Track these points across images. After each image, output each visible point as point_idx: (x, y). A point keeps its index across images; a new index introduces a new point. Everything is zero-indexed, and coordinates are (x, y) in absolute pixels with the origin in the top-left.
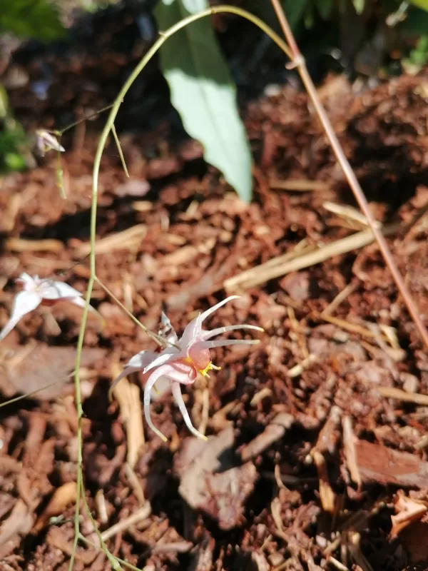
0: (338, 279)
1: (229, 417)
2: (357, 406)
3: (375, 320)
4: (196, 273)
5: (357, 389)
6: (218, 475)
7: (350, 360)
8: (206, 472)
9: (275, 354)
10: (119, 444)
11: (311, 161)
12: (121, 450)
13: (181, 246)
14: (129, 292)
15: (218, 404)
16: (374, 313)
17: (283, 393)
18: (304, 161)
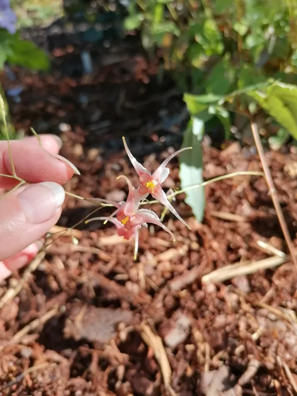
0: (265, 283)
1: (221, 359)
2: (288, 356)
3: (285, 307)
4: (182, 268)
5: (287, 348)
6: (225, 392)
7: (281, 331)
8: (218, 391)
9: (242, 326)
10: (156, 372)
11: (233, 202)
12: (158, 376)
13: (168, 248)
14: (142, 275)
15: (213, 352)
16: (284, 303)
17: (251, 349)
18: (228, 201)
